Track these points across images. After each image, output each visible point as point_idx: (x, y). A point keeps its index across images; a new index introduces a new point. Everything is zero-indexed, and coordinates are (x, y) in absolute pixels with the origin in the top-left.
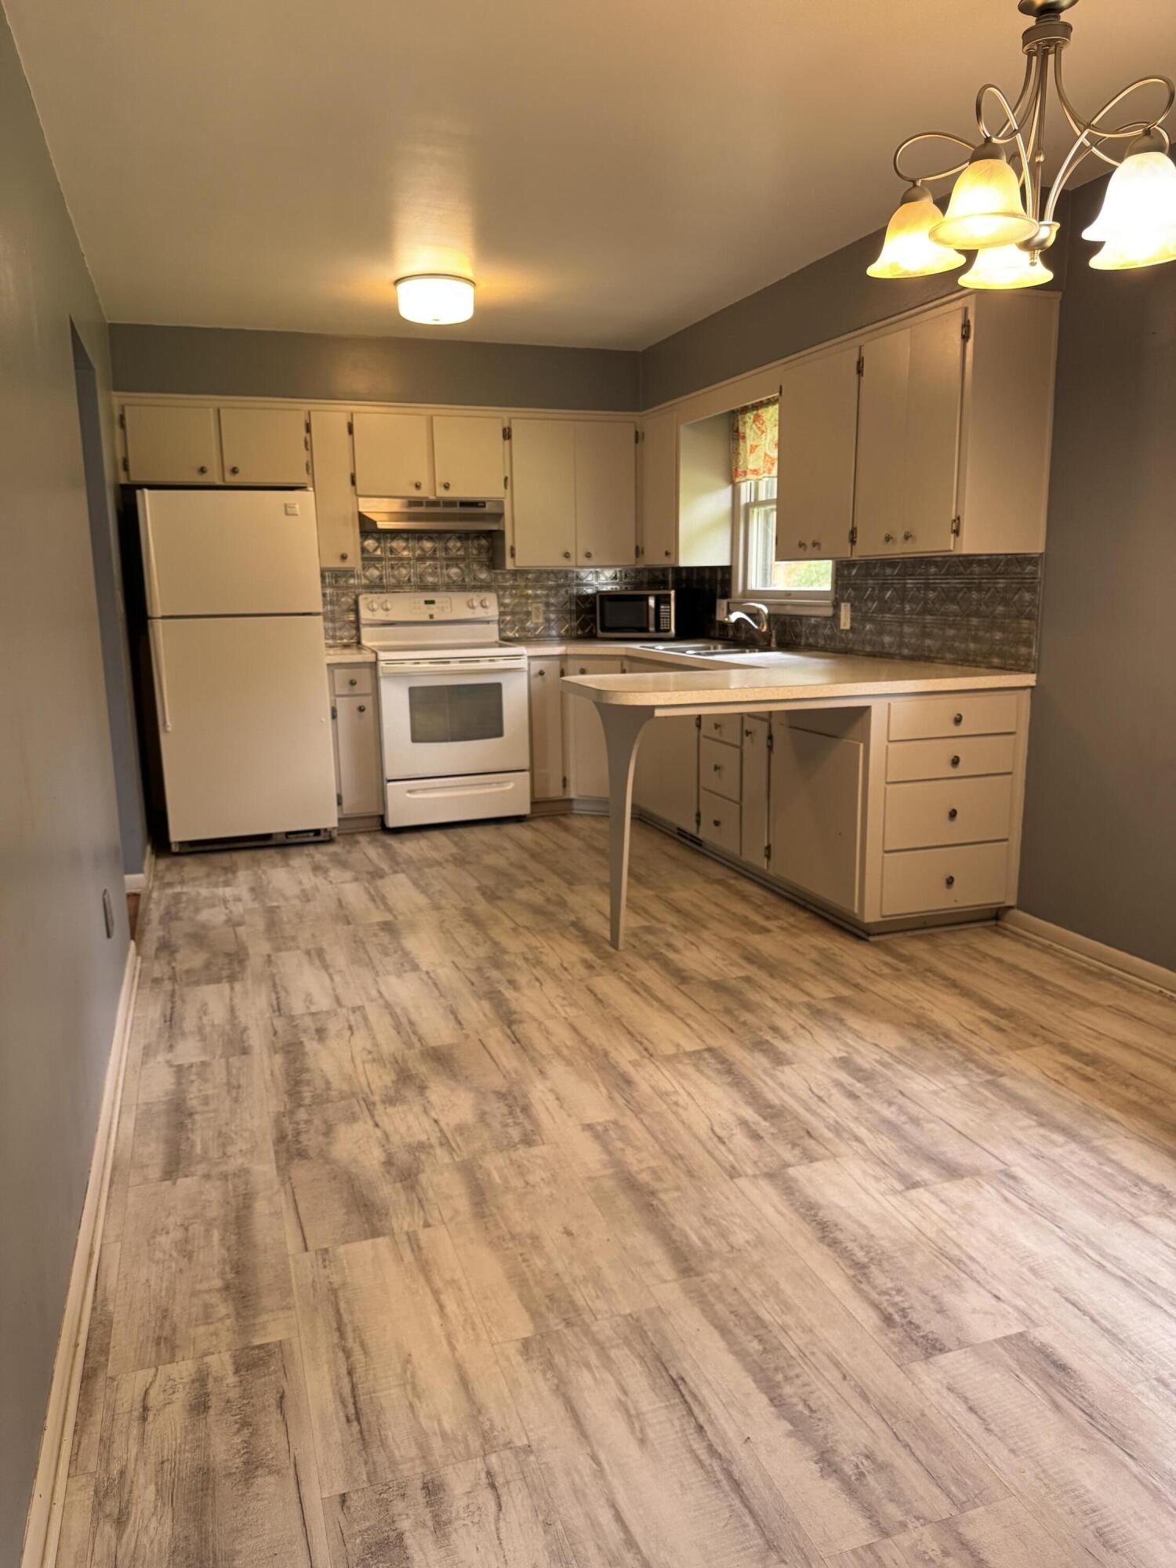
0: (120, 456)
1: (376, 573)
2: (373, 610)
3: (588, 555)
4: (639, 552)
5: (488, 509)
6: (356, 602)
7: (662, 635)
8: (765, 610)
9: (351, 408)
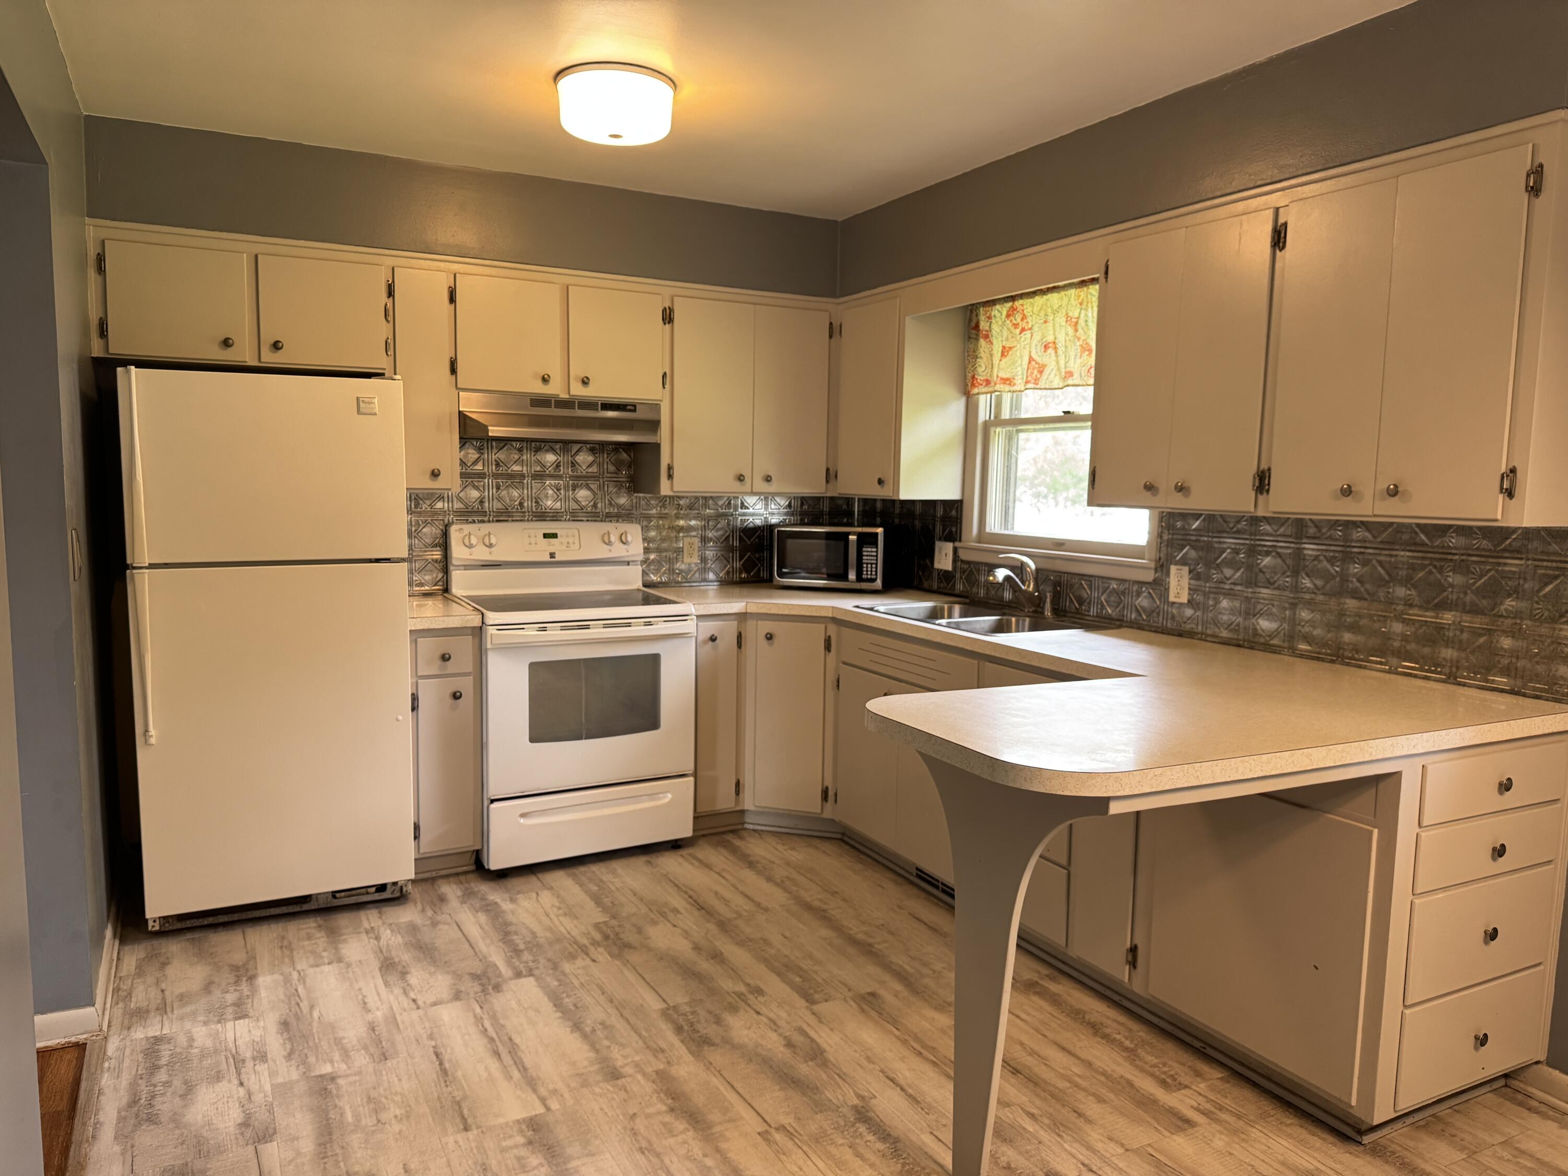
0: (94, 317)
1: (475, 494)
2: (470, 546)
3: (768, 479)
4: (830, 476)
5: (639, 415)
6: (445, 535)
7: (864, 586)
8: (1033, 566)
9: (456, 267)
